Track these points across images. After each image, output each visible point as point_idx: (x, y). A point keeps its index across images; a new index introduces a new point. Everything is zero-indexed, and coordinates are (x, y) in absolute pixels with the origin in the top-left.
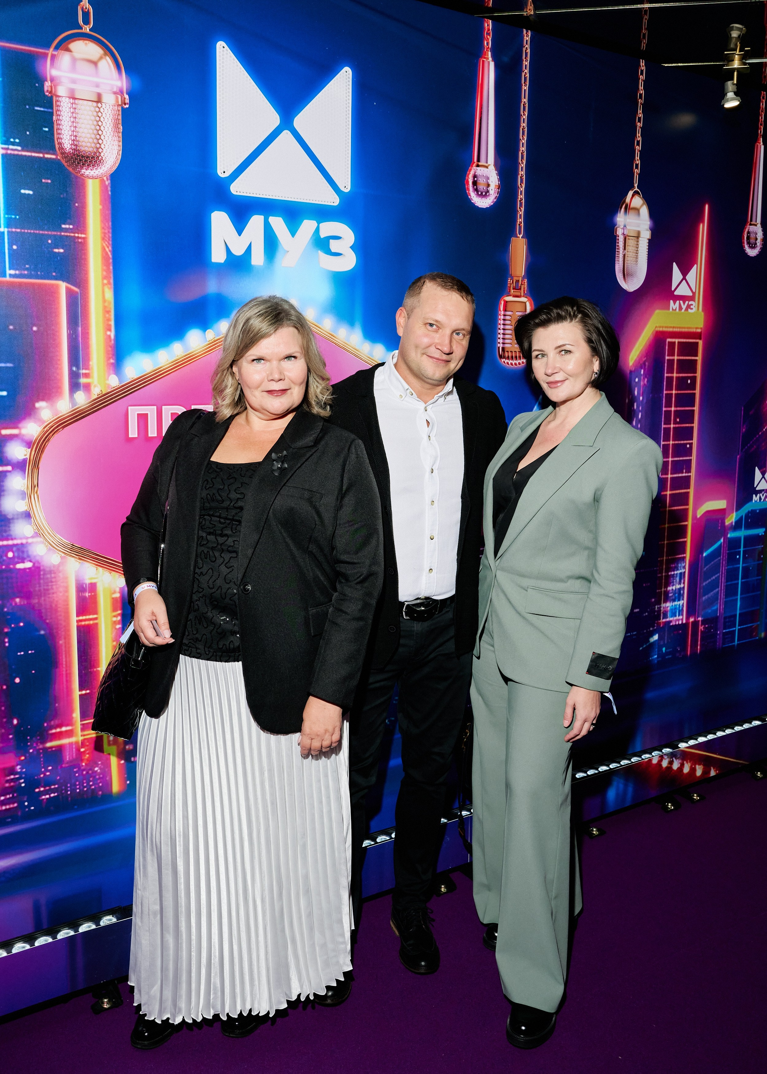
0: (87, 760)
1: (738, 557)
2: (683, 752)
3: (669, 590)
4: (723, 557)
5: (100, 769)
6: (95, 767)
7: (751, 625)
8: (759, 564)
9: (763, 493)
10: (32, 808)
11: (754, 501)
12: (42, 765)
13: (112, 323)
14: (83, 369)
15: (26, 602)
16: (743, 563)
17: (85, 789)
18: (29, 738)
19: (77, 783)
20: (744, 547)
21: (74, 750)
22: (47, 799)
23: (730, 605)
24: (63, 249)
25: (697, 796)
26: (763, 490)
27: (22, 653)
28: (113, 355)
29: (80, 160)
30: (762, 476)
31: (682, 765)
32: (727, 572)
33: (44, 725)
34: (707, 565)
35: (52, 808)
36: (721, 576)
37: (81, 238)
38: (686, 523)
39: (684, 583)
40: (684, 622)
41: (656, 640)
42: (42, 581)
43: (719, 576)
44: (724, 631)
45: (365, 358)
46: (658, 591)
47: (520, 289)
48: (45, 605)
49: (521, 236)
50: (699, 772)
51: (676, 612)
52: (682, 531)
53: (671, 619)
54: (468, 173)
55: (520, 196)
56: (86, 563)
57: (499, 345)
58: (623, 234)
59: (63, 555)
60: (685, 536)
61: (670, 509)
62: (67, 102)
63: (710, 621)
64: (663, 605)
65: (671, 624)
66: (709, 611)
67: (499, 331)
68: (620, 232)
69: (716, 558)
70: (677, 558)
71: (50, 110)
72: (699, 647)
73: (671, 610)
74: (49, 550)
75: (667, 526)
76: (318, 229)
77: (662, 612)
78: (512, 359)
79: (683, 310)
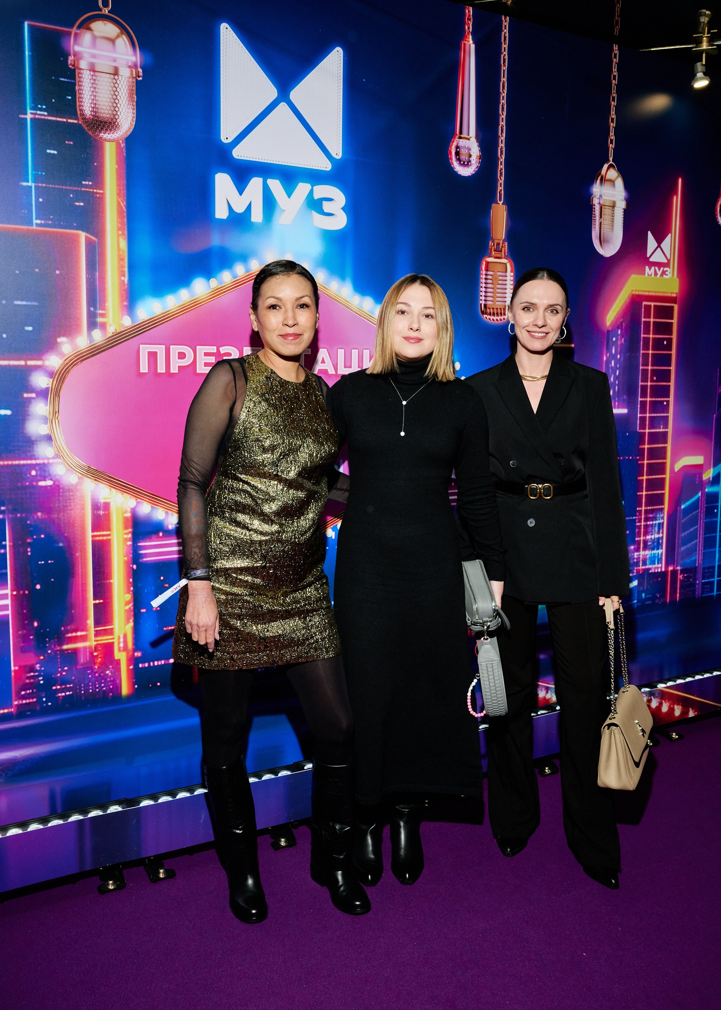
0: (100, 663)
1: (716, 511)
2: (662, 691)
3: (648, 539)
4: (701, 509)
5: (111, 672)
6: (106, 671)
10: (50, 704)
12: (59, 666)
13: (126, 269)
14: (99, 309)
15: (46, 517)
17: (97, 690)
18: (47, 639)
19: (90, 684)
21: (88, 653)
22: (63, 696)
23: (709, 556)
24: (83, 202)
25: (676, 735)
27: (43, 562)
28: (127, 298)
29: (99, 125)
31: (661, 704)
32: (705, 525)
33: (61, 630)
34: (686, 516)
35: (67, 705)
36: (700, 527)
37: (99, 193)
38: (664, 476)
39: (663, 533)
40: (663, 570)
41: (636, 586)
42: (61, 498)
43: (697, 529)
44: (703, 581)
45: (355, 309)
46: (637, 539)
47: (501, 251)
48: (64, 520)
49: (502, 202)
50: (678, 711)
51: (655, 561)
52: (660, 484)
53: (650, 566)
54: (451, 144)
55: (500, 167)
56: (100, 484)
57: (481, 302)
58: (599, 203)
59: (80, 475)
60: (663, 489)
61: (648, 462)
62: (88, 74)
63: (690, 571)
64: (642, 553)
65: (651, 571)
66: (688, 561)
67: (481, 289)
68: (596, 201)
69: (694, 511)
70: (655, 509)
71: (73, 81)
72: (678, 595)
73: (651, 558)
74: (68, 470)
75: (645, 478)
76: (312, 191)
77: (641, 559)
78: (494, 314)
79: (658, 276)
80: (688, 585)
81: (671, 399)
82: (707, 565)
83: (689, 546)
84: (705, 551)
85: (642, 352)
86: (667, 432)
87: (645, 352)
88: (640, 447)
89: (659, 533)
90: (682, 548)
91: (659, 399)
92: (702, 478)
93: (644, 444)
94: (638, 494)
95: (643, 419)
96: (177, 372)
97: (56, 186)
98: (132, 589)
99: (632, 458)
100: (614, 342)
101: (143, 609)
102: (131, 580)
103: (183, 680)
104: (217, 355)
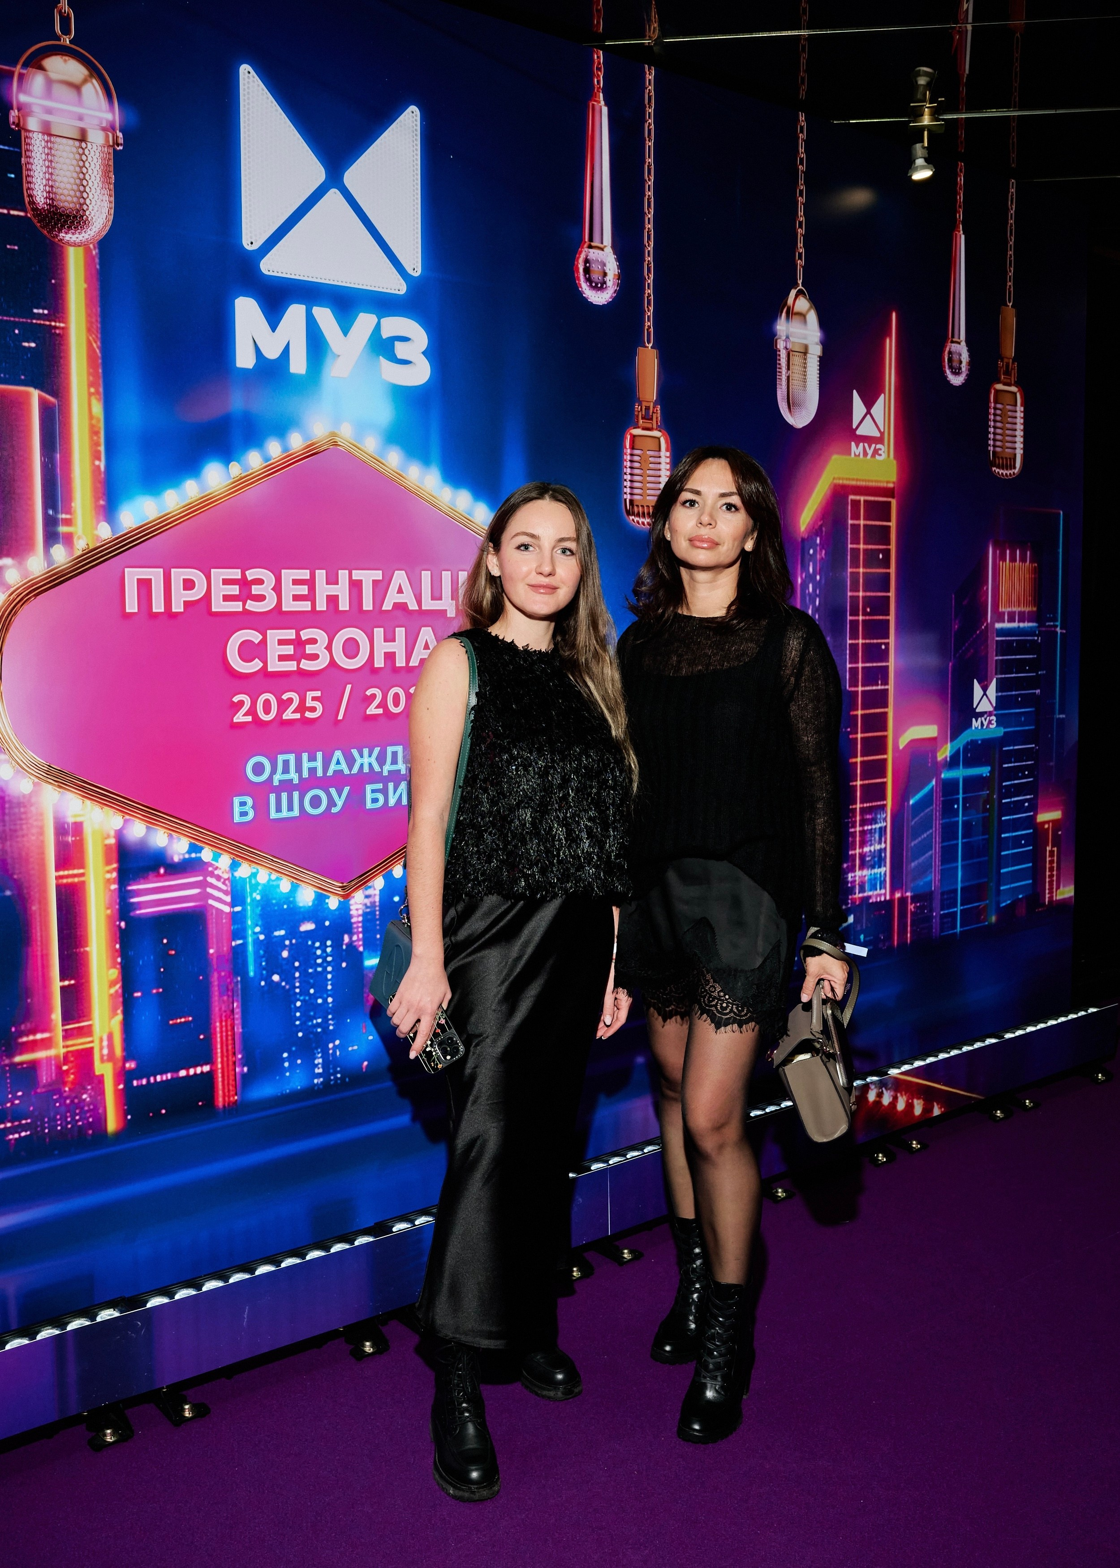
0: (73, 1083)
1: (956, 806)
2: (896, 1080)
3: (866, 852)
4: (936, 805)
5: (90, 1096)
6: (82, 1094)
7: (977, 904)
8: (984, 818)
9: (985, 716)
11: (973, 728)
12: (9, 1091)
13: (102, 448)
14: (62, 513)
16: (963, 816)
17: (69, 1126)
19: (58, 1117)
20: (964, 793)
21: (53, 1068)
22: (16, 1139)
23: (948, 875)
24: (34, 342)
25: (917, 1144)
26: (986, 712)
28: (104, 494)
29: (58, 220)
30: (982, 693)
31: (895, 1099)
32: (942, 828)
33: (11, 1031)
34: (915, 817)
35: (23, 1153)
36: (935, 832)
37: (59, 328)
38: (885, 756)
39: (885, 842)
40: (888, 898)
41: (851, 924)
42: (7, 818)
43: (932, 834)
44: (942, 912)
45: (445, 509)
46: (850, 853)
47: (651, 419)
48: (12, 852)
49: (650, 345)
50: (918, 1110)
51: (876, 884)
52: (879, 768)
53: (870, 893)
54: (577, 256)
55: (648, 291)
56: (68, 793)
57: (625, 496)
58: (786, 348)
59: (36, 780)
60: (884, 775)
61: (863, 735)
62: (40, 139)
63: (923, 898)
64: (858, 873)
65: (871, 901)
66: (922, 883)
67: (625, 477)
68: (781, 345)
69: (927, 808)
70: (875, 806)
71: (17, 150)
72: (909, 935)
73: (870, 880)
74: (17, 772)
75: (859, 759)
76: (378, 326)
77: (857, 883)
78: (644, 516)
79: (869, 457)
80: (921, 919)
81: (892, 640)
82: (946, 889)
83: (922, 860)
84: (943, 867)
85: (849, 570)
86: (887, 690)
87: (854, 570)
88: (852, 713)
89: (880, 843)
90: (913, 864)
91: (875, 641)
92: (936, 757)
93: (857, 710)
94: (851, 784)
95: (854, 671)
96: (182, 610)
98: (119, 960)
100: (811, 555)
101: (137, 991)
102: (118, 946)
103: (200, 1103)
104: (241, 582)
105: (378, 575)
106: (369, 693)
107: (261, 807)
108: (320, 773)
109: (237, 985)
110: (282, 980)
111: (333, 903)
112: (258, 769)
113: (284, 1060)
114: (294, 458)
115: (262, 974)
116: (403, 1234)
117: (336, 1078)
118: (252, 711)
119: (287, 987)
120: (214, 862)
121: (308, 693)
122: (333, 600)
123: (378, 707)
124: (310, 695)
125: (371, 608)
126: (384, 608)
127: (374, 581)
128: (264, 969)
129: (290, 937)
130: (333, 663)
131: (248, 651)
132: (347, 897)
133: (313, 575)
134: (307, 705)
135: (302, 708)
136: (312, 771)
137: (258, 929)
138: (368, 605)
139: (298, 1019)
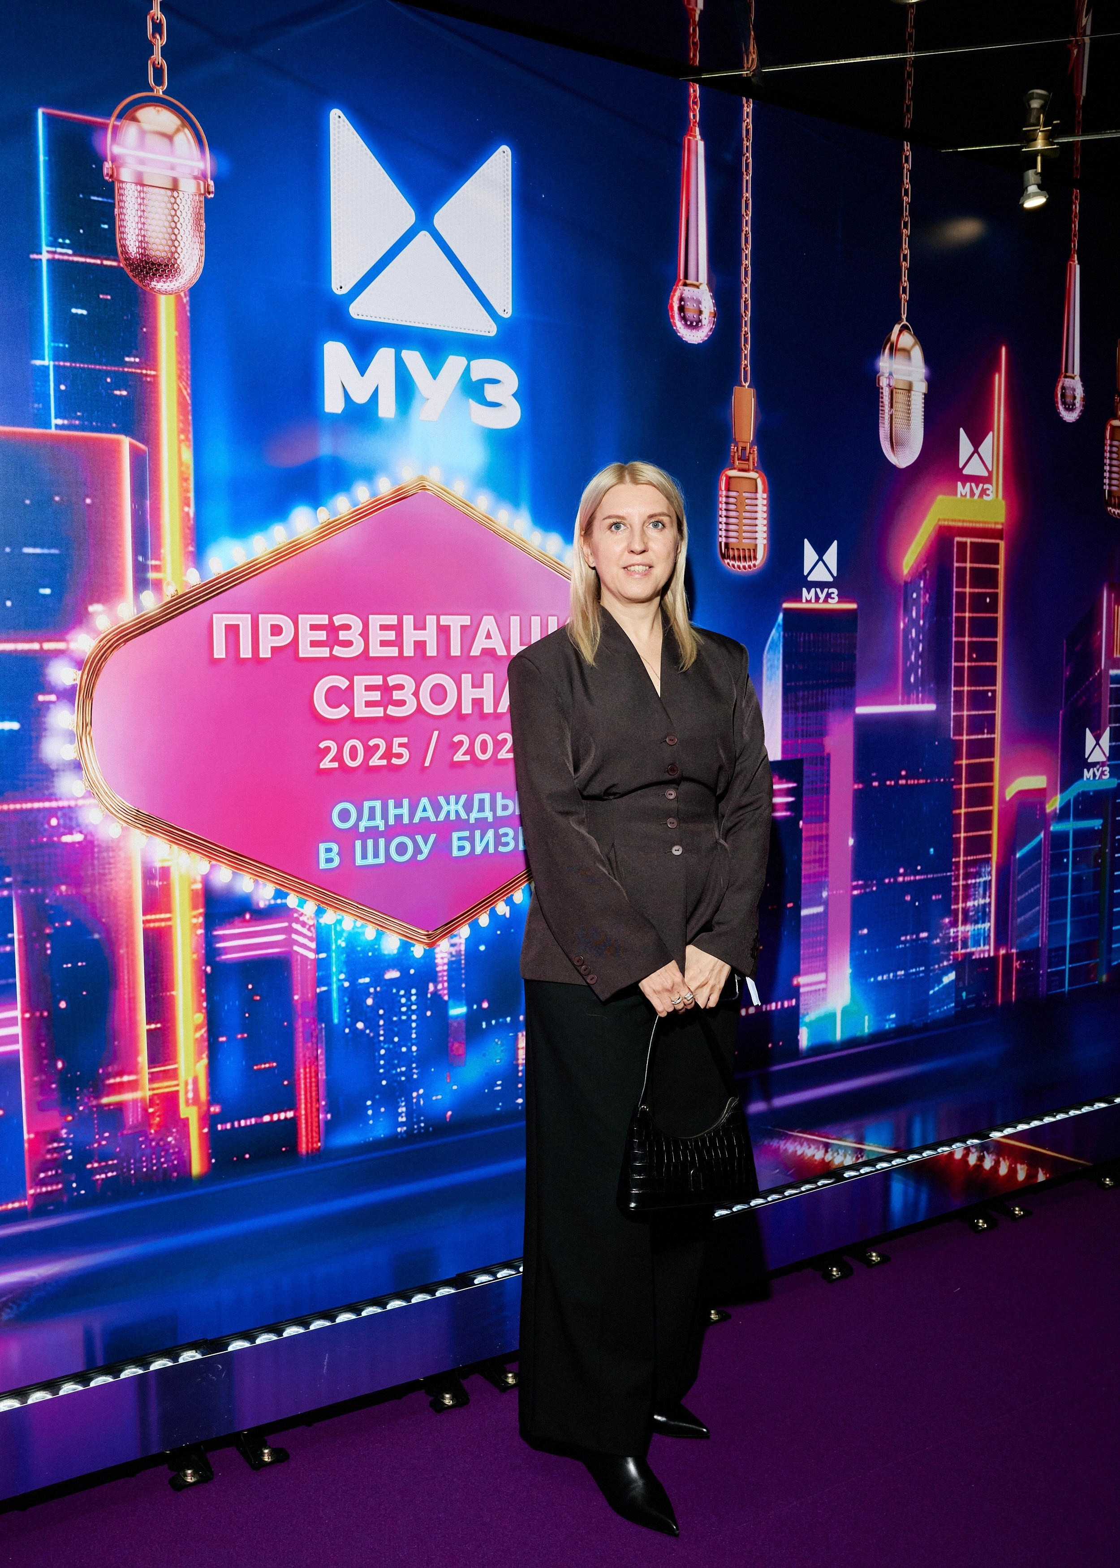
0: (158, 1125)
1: (1065, 860)
2: (998, 1143)
3: (969, 907)
4: (1043, 859)
5: (175, 1139)
6: (168, 1137)
7: (1086, 962)
8: (1095, 873)
9: (1098, 766)
10: (83, 1192)
11: (1085, 779)
12: (96, 1130)
13: (191, 495)
14: (152, 559)
15: (74, 892)
16: (1073, 870)
17: (155, 1168)
18: (78, 1089)
19: (144, 1159)
20: (1073, 847)
21: (139, 1110)
22: (102, 1179)
23: (1057, 931)
24: (126, 390)
25: (1020, 1210)
26: (1098, 763)
27: (70, 965)
28: (193, 540)
29: (150, 269)
30: (1095, 742)
31: (997, 1164)
32: (1051, 883)
33: (98, 1073)
34: (1022, 872)
35: (109, 1194)
36: (1042, 887)
37: (150, 376)
38: (990, 808)
39: (990, 897)
40: (992, 954)
41: (952, 981)
42: (96, 862)
43: (1039, 889)
44: (1049, 970)
45: (536, 553)
46: (953, 907)
47: (748, 461)
48: (101, 896)
49: (747, 384)
50: (1021, 1173)
51: (979, 940)
52: (984, 821)
53: (973, 949)
54: (672, 294)
55: (745, 329)
56: (154, 837)
57: (720, 540)
58: (889, 385)
59: (124, 824)
60: (990, 828)
61: (967, 786)
62: (133, 189)
63: (1029, 955)
64: (961, 928)
65: (974, 957)
66: (1027, 939)
67: (720, 519)
68: (884, 382)
69: (1034, 862)
70: (979, 859)
71: (110, 201)
72: (1014, 992)
73: (974, 935)
74: (106, 817)
75: (963, 811)
76: (468, 369)
77: (960, 938)
78: (739, 559)
79: (976, 497)
80: (1027, 977)
81: (999, 687)
82: (1054, 946)
83: (1028, 915)
85: (954, 615)
86: (994, 739)
87: (960, 614)
88: (956, 763)
89: (984, 897)
90: (1019, 920)
91: (981, 688)
92: (1044, 809)
93: (962, 759)
94: (954, 836)
95: (958, 720)
96: (269, 656)
97: (86, 366)
98: (205, 1004)
99: (944, 780)
100: (914, 599)
101: (222, 1036)
102: (203, 991)
103: (284, 1149)
104: (329, 628)
105: (466, 620)
106: (456, 739)
107: (347, 853)
108: (406, 820)
109: (321, 1032)
110: (366, 1027)
111: (418, 951)
112: (344, 815)
113: (367, 1108)
114: (383, 503)
115: (346, 1021)
116: (485, 1287)
117: (420, 1128)
118: (338, 758)
119: (372, 1035)
120: (299, 909)
121: (395, 739)
122: (420, 646)
123: (465, 754)
124: (397, 741)
125: (459, 654)
126: (472, 654)
127: (462, 627)
128: (349, 1016)
129: (374, 985)
130: (420, 709)
131: (335, 697)
132: (432, 945)
133: (400, 621)
134: (394, 751)
135: (388, 754)
136: (399, 818)
137: (342, 976)
138: (456, 651)
139: (382, 1067)
